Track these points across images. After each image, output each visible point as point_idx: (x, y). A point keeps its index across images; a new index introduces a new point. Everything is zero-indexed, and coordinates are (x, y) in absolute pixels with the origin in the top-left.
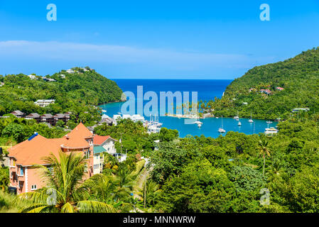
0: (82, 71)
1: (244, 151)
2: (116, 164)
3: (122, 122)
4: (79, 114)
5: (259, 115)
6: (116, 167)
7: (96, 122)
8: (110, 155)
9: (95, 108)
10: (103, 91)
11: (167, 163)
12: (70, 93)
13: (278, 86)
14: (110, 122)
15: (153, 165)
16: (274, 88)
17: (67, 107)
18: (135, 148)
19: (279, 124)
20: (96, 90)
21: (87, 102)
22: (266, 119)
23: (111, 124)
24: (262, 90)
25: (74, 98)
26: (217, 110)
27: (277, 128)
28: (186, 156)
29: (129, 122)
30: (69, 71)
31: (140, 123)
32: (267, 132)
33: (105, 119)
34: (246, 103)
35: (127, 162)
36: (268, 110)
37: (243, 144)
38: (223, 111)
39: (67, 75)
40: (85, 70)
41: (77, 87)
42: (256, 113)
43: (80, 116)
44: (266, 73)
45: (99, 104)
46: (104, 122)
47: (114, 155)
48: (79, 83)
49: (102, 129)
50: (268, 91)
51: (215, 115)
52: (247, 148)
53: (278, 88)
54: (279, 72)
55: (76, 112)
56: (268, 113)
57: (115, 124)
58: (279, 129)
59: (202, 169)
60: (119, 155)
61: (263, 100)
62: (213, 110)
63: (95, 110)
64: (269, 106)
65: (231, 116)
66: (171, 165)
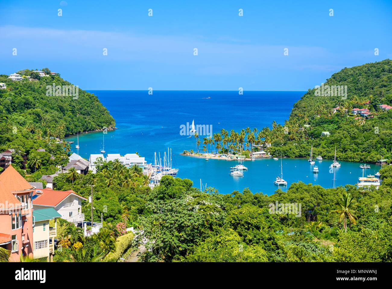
0: (37, 77)
1: (319, 217)
2: (80, 240)
3: (106, 167)
4: (28, 152)
5: (350, 154)
6: (78, 245)
7: (59, 167)
8: (70, 225)
9: (58, 141)
10: (73, 112)
11: (168, 237)
12: (15, 116)
13: (382, 102)
14: (84, 168)
15: (145, 240)
16: (375, 106)
17: (8, 140)
18: (120, 212)
19: (382, 169)
20: (61, 109)
21: (45, 133)
22: (362, 161)
23: (85, 172)
24: (356, 110)
25: (22, 124)
26: (276, 144)
27: (379, 177)
28: (203, 225)
29: (118, 167)
30: (13, 77)
31: (137, 169)
32: (361, 184)
33: (75, 162)
34: (327, 133)
35: (100, 236)
36: (365, 145)
37: (318, 204)
38: (286, 148)
39: (9, 83)
40: (42, 75)
41: (27, 105)
42: (345, 150)
43: (30, 157)
44: (362, 80)
45: (67, 136)
46: (72, 167)
47: (80, 225)
48: (31, 99)
49: (69, 181)
50: (365, 112)
51: (273, 154)
52: (324, 212)
53: (384, 106)
54: (385, 78)
55: (22, 150)
56: (364, 150)
57: (93, 170)
58: (382, 178)
59: (224, 246)
60: (89, 224)
61: (357, 127)
62: (269, 145)
63: (58, 147)
64: (367, 138)
65: (300, 156)
66: (175, 242)
